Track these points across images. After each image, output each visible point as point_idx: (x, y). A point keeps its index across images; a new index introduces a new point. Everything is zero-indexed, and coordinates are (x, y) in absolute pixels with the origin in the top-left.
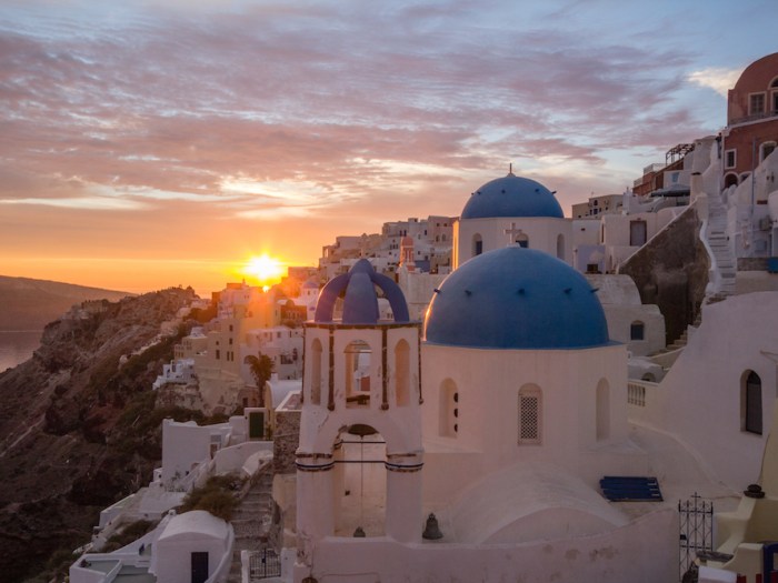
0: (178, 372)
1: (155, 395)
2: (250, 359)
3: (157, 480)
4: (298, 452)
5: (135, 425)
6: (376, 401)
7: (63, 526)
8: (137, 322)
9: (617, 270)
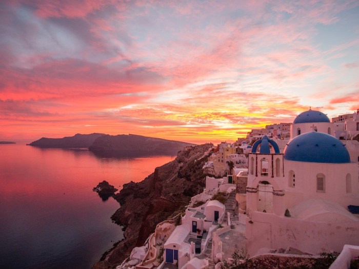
0: (209, 165)
1: (203, 170)
2: (228, 162)
3: (204, 192)
4: (247, 187)
5: (198, 177)
6: (270, 175)
7: (181, 200)
8: (199, 152)
9: (352, 138)
